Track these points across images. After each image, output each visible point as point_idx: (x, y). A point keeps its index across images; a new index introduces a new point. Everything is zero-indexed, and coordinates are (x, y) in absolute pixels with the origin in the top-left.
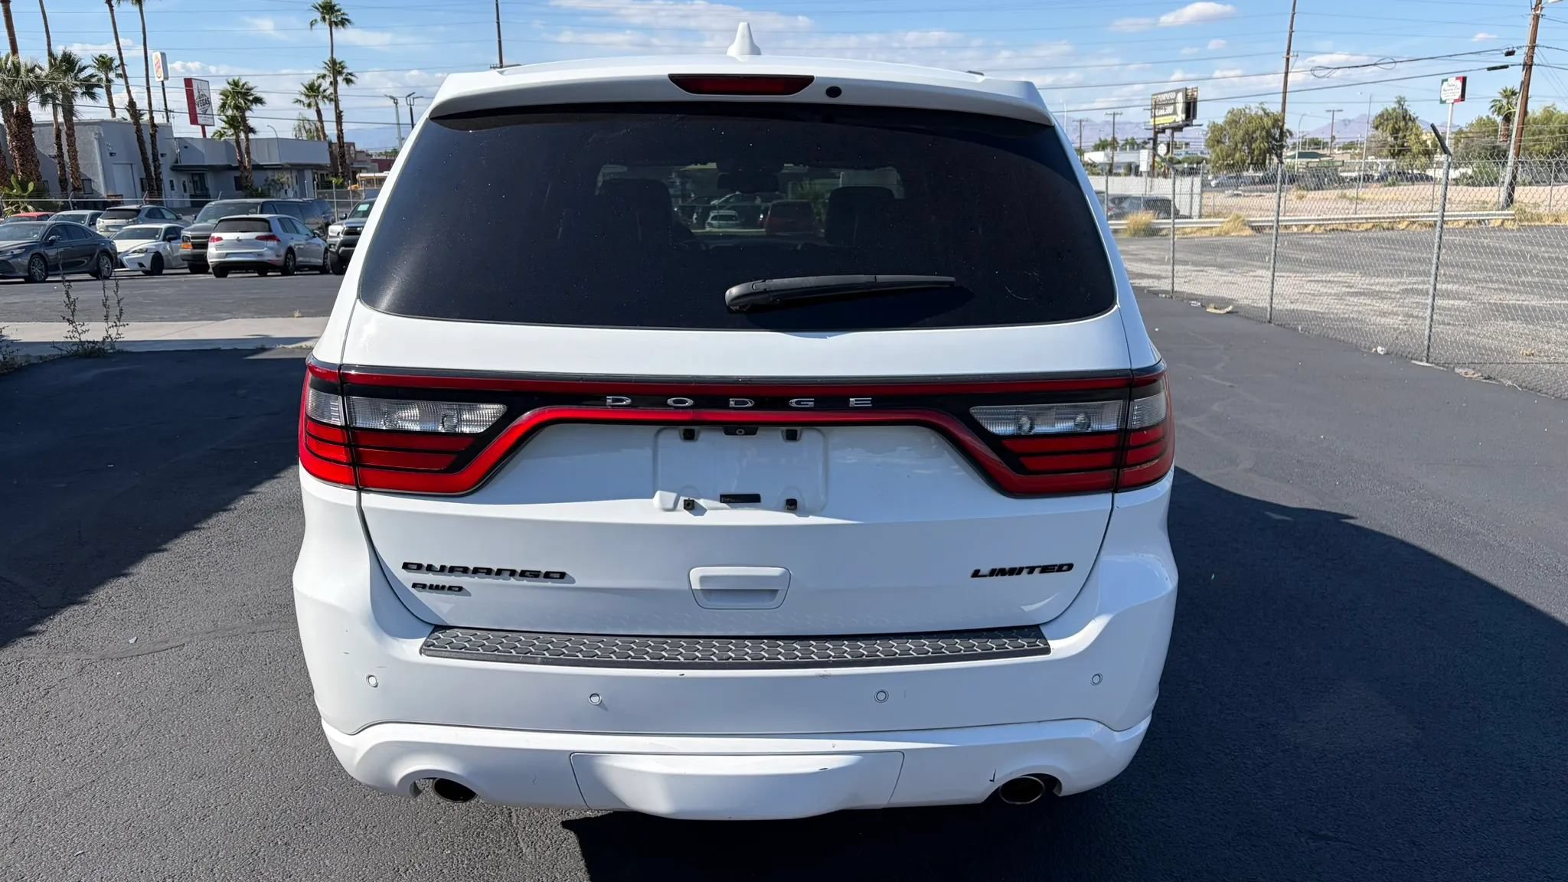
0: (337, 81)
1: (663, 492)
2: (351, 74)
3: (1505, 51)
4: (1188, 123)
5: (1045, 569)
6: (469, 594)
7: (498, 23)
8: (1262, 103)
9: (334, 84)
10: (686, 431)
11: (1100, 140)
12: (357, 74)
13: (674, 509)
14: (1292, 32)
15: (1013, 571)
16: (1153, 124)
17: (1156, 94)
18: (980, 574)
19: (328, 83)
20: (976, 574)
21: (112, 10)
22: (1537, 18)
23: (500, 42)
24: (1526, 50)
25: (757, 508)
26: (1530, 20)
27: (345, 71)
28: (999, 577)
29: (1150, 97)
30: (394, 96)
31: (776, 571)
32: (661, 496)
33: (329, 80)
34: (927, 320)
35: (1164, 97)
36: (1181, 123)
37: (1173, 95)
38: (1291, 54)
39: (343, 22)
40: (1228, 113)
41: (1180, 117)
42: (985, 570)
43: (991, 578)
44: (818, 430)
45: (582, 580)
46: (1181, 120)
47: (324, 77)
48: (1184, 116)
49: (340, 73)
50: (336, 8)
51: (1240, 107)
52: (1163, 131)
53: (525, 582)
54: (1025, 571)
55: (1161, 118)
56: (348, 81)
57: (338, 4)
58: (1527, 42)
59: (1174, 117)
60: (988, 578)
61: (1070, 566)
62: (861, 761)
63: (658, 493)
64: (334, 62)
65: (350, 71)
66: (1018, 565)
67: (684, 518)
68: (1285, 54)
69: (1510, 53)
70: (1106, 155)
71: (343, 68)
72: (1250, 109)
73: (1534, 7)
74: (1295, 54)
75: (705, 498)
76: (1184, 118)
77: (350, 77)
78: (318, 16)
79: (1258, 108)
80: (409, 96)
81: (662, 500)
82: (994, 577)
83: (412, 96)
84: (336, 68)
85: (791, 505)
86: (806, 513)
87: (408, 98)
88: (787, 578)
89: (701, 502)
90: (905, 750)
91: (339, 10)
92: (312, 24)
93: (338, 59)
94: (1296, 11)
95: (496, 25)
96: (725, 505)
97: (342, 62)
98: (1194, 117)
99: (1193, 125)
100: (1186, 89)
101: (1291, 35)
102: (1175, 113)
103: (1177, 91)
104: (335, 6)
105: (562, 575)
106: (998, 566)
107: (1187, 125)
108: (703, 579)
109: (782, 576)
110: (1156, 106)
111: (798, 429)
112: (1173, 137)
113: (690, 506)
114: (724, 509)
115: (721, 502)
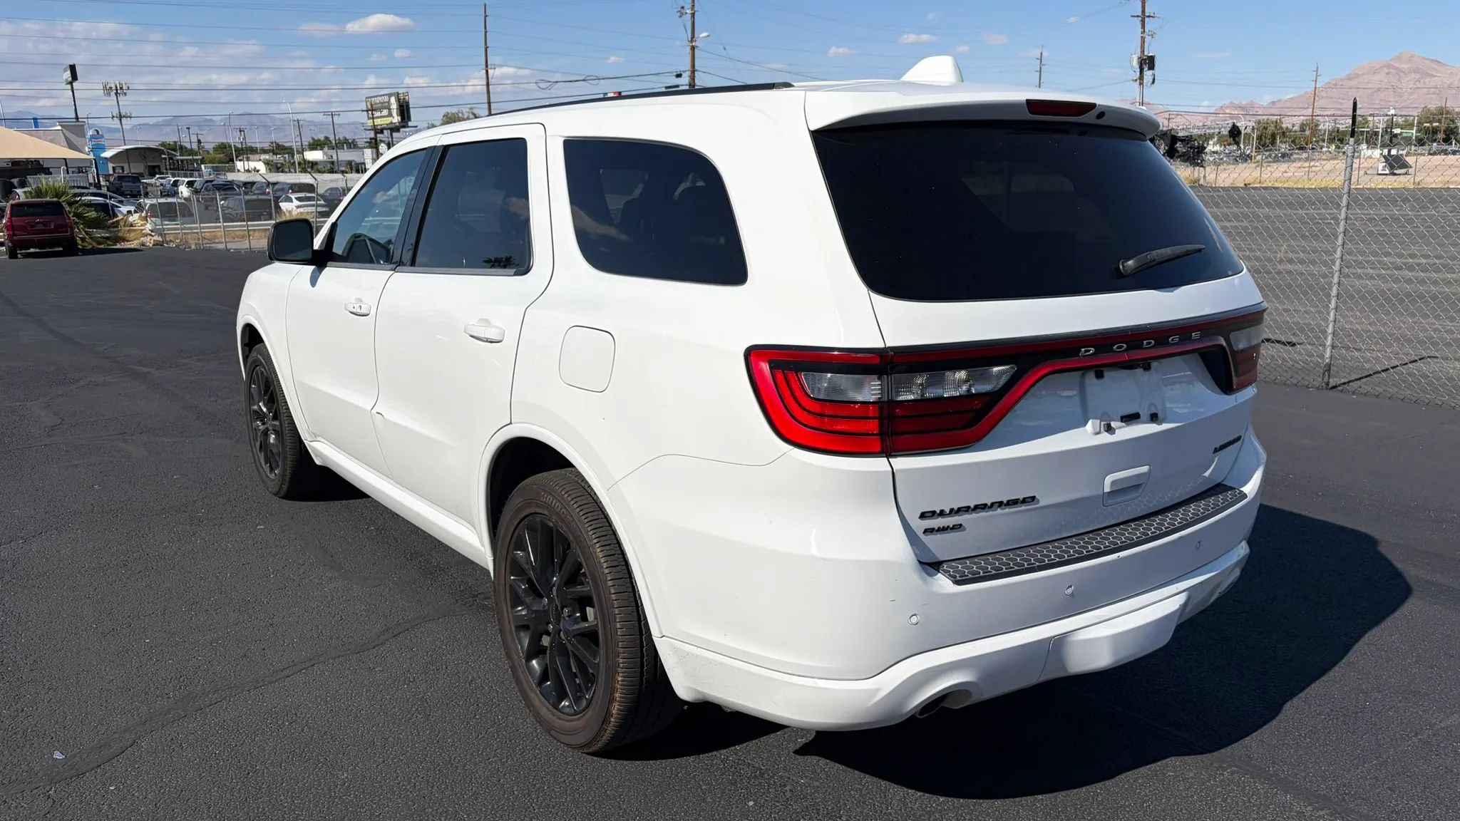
1: (1094, 420)
3: (675, 74)
4: (404, 124)
5: (1235, 441)
6: (966, 529)
8: (471, 109)
10: (1098, 372)
11: (313, 139)
13: (1099, 433)
14: (486, 48)
15: (1226, 445)
16: (372, 124)
17: (371, 97)
18: (1215, 451)
22: (693, 48)
24: (688, 73)
25: (1138, 423)
26: (688, 50)
28: (1222, 451)
29: (364, 99)
31: (1145, 469)
32: (1092, 422)
35: (378, 100)
36: (397, 124)
37: (386, 99)
38: (489, 67)
40: (444, 116)
41: (396, 119)
42: (1218, 447)
46: (397, 121)
48: (399, 118)
51: (453, 112)
52: (381, 131)
53: (1007, 510)
54: (1231, 444)
55: (379, 120)
58: (688, 67)
59: (390, 119)
60: (1218, 452)
61: (1241, 438)
63: (1090, 422)
67: (1106, 438)
68: (484, 67)
69: (679, 76)
70: (325, 154)
72: (462, 113)
73: (690, 39)
74: (493, 67)
75: (1115, 420)
76: (400, 120)
79: (468, 112)
81: (1094, 427)
82: (1220, 451)
85: (1154, 418)
86: (1160, 423)
88: (1150, 473)
89: (1113, 424)
94: (487, 30)
96: (1124, 424)
98: (409, 119)
99: (408, 127)
100: (398, 94)
101: (486, 50)
102: (390, 115)
103: (390, 95)
105: (1033, 498)
107: (404, 127)
108: (1113, 483)
109: (1148, 472)
110: (372, 110)
112: (392, 138)
113: (1109, 429)
114: (1123, 427)
115: (1122, 422)
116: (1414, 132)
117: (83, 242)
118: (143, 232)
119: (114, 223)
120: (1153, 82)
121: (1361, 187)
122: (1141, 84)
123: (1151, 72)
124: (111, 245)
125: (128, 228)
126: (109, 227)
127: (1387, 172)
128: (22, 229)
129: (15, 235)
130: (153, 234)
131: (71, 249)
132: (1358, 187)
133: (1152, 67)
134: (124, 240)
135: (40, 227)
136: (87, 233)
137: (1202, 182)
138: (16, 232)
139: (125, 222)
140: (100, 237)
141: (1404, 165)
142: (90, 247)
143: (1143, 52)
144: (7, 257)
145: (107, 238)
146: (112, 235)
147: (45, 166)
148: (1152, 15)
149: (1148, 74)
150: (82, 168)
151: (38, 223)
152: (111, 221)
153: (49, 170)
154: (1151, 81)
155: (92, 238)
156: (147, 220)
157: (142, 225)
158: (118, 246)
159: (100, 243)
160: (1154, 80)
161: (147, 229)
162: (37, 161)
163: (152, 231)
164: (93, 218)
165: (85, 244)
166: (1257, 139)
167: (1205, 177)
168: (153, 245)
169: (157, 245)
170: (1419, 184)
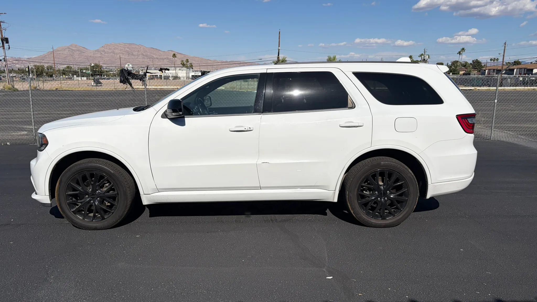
116: (90, 71)
120: (9, 48)
121: (98, 90)
122: (4, 48)
123: (7, 44)
127: (95, 85)
132: (97, 90)
133: (7, 42)
137: (38, 88)
141: (100, 83)
143: (2, 36)
148: (3, 21)
149: (6, 45)
154: (8, 48)
160: (9, 47)
166: (36, 72)
167: (39, 86)
170: (116, 89)
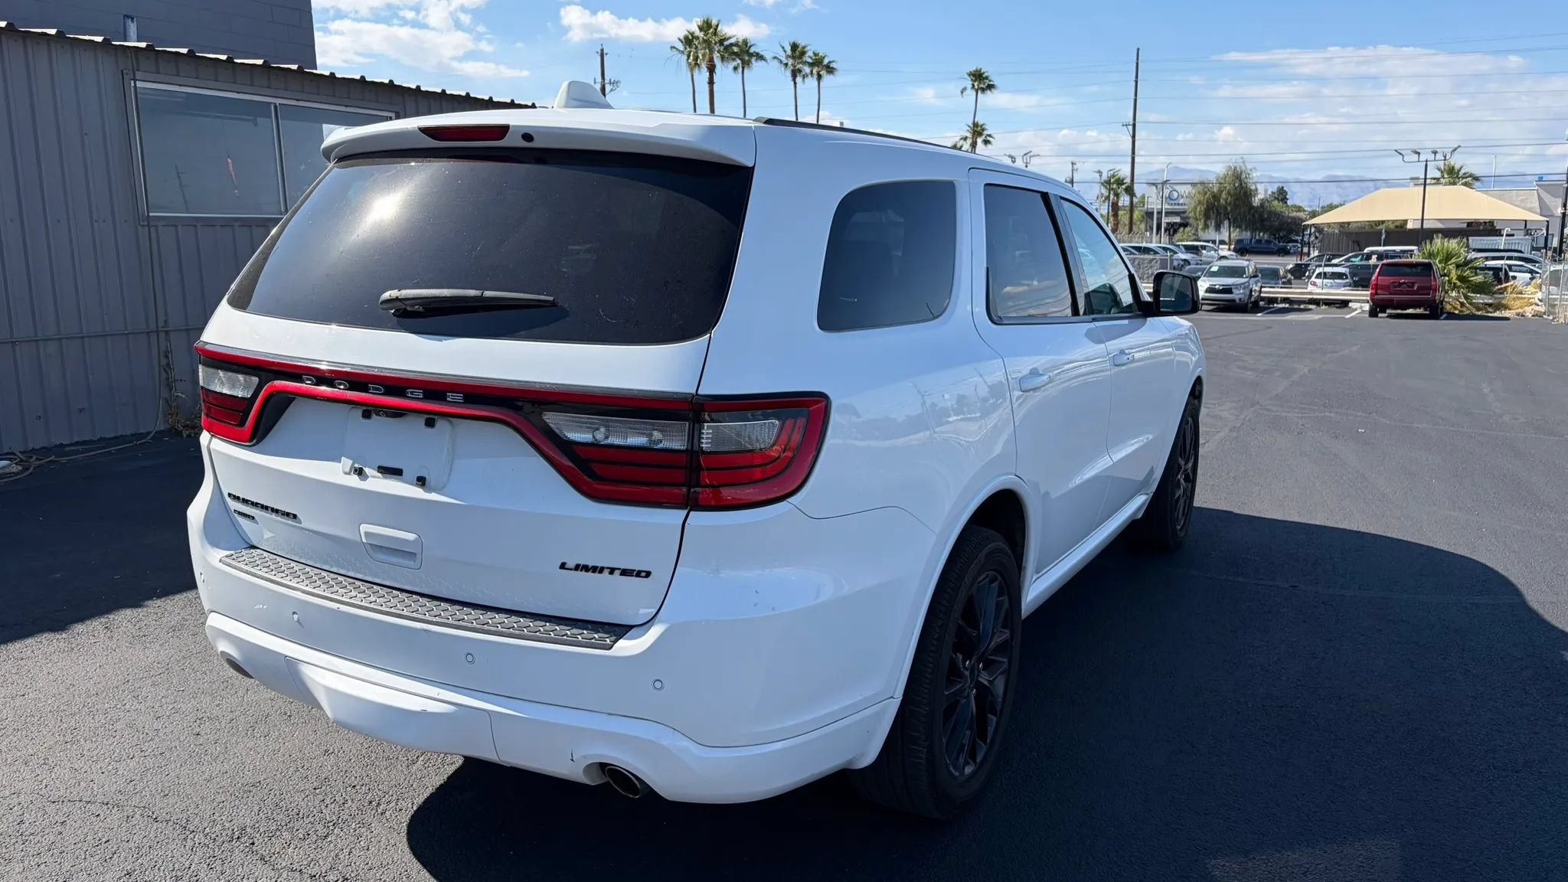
0: (976, 142)
1: (345, 458)
2: (990, 136)
5: (625, 573)
6: (258, 523)
7: (1136, 82)
9: (974, 145)
10: (364, 411)
12: (994, 136)
13: (349, 473)
15: (594, 569)
18: (566, 567)
19: (969, 144)
20: (563, 566)
21: (795, 87)
23: (1135, 100)
25: (400, 480)
27: (985, 133)
28: (583, 572)
30: (1013, 155)
31: (411, 537)
32: (342, 461)
33: (969, 141)
34: (522, 333)
39: (991, 87)
42: (571, 564)
43: (575, 572)
44: (450, 421)
45: (307, 522)
47: (965, 139)
49: (980, 134)
50: (984, 76)
53: (279, 519)
54: (606, 572)
56: (986, 142)
57: (987, 72)
60: (573, 571)
61: (648, 574)
62: (456, 711)
63: (341, 459)
64: (975, 125)
65: (989, 133)
66: (600, 565)
67: (354, 481)
71: (983, 130)
75: (369, 467)
77: (988, 138)
78: (968, 83)
80: (1026, 154)
81: (343, 465)
82: (579, 572)
83: (1029, 155)
84: (977, 130)
85: (421, 481)
86: (430, 490)
87: (1025, 157)
88: (419, 542)
89: (367, 470)
90: (492, 711)
91: (987, 78)
92: (962, 92)
93: (980, 120)
95: (1134, 83)
96: (380, 475)
97: (984, 124)
104: (984, 73)
105: (295, 516)
106: (582, 562)
108: (368, 535)
109: (415, 541)
111: (436, 417)
113: (360, 472)
114: (379, 478)
115: (378, 472)
117: (1461, 307)
118: (1531, 301)
119: (1501, 289)
124: (1491, 313)
125: (1515, 296)
126: (1495, 293)
128: (1386, 288)
129: (1376, 294)
130: (1540, 303)
131: (1436, 312)
134: (1506, 307)
135: (1404, 288)
136: (1466, 297)
138: (1379, 292)
139: (1514, 289)
140: (1482, 304)
142: (1468, 312)
144: (1367, 315)
145: (1490, 305)
146: (1496, 301)
147: (1497, 228)
150: (1531, 230)
151: (1402, 283)
152: (1499, 287)
153: (1500, 232)
155: (1471, 304)
156: (1541, 288)
157: (1532, 294)
158: (1497, 314)
159: (1479, 309)
161: (1536, 299)
162: (1491, 222)
163: (1540, 301)
164: (1480, 283)
165: (1464, 309)
168: (1533, 316)
169: (1537, 315)
